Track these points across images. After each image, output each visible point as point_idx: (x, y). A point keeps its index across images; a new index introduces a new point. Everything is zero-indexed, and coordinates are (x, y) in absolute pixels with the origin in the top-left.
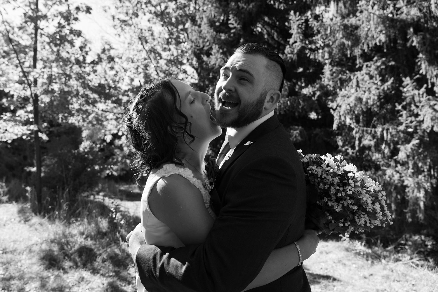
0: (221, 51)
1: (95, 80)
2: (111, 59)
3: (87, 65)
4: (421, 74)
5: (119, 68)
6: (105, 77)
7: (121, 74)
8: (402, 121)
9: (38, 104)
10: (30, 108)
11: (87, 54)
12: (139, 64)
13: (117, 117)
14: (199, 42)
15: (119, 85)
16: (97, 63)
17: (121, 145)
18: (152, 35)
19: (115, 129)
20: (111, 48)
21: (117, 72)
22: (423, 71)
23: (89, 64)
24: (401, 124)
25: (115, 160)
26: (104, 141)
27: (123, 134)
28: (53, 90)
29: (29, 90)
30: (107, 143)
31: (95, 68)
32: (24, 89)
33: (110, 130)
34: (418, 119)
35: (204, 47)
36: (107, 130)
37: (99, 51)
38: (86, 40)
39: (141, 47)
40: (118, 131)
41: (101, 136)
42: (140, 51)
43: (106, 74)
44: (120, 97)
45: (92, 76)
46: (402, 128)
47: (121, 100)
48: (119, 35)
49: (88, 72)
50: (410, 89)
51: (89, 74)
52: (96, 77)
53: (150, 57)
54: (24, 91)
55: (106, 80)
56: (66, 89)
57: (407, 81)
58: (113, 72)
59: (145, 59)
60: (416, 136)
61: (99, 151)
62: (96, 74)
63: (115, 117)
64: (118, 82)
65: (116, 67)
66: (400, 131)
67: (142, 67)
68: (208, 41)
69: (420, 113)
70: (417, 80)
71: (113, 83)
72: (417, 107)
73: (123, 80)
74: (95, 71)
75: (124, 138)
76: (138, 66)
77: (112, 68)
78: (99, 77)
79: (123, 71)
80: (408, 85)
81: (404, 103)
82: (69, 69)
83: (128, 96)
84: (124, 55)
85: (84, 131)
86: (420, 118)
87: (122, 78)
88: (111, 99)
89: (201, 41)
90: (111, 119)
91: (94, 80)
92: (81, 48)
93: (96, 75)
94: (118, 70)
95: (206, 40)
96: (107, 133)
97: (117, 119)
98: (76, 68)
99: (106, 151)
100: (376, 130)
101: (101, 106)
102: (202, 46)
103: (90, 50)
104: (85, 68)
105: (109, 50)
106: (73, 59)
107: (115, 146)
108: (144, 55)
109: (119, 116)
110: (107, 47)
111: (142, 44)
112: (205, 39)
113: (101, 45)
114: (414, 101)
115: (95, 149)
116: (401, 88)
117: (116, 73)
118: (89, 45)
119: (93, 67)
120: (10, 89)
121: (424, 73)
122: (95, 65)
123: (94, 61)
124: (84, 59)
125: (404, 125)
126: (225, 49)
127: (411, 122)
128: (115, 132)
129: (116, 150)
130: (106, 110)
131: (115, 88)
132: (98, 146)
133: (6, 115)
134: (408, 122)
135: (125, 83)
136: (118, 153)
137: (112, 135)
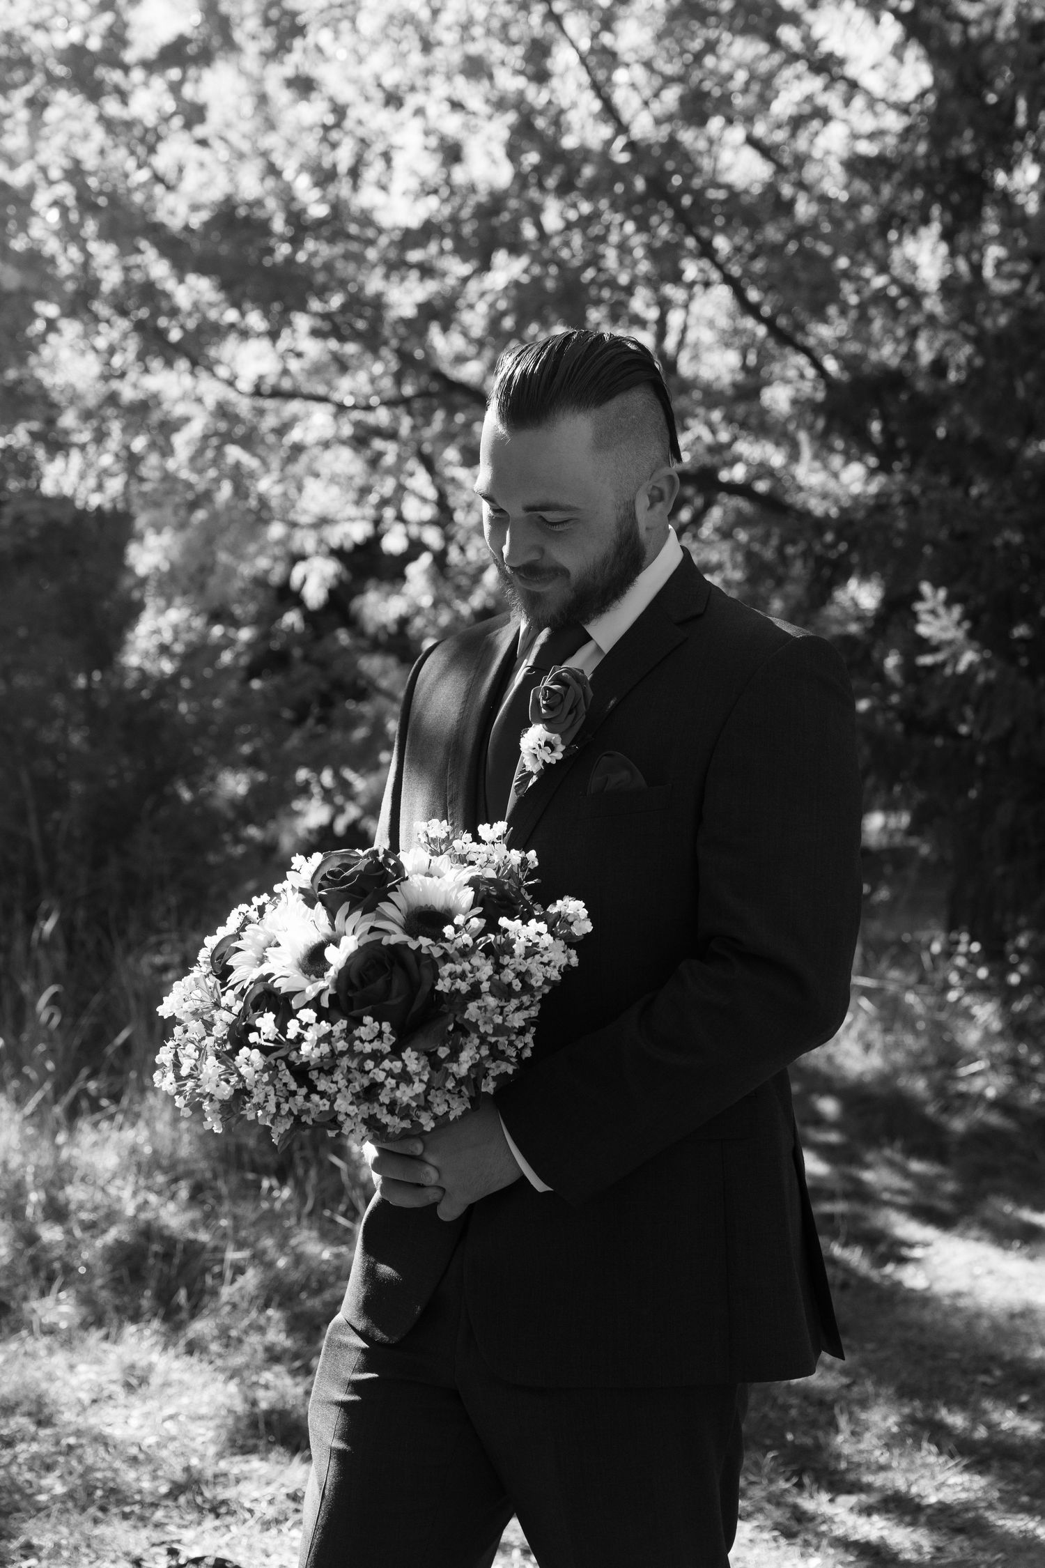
1: (194, 180)
6: (262, 151)
13: (357, 424)
15: (366, 197)
16: (205, 58)
17: (404, 622)
19: (352, 511)
21: (340, 111)
23: (151, 66)
25: (360, 733)
26: (288, 596)
27: (416, 548)
30: (307, 614)
31: (188, 91)
33: (323, 522)
36: (304, 519)
40: (377, 522)
41: (263, 563)
43: (270, 125)
44: (374, 283)
47: (378, 304)
49: (150, 120)
51: (149, 141)
52: (203, 154)
55: (272, 171)
58: (314, 111)
61: (253, 671)
62: (200, 131)
63: (347, 430)
64: (355, 173)
71: (316, 193)
73: (387, 157)
74: (194, 114)
75: (418, 570)
77: (303, 86)
78: (223, 153)
82: (23, 115)
83: (427, 271)
85: (151, 539)
87: (379, 147)
88: (315, 305)
90: (326, 445)
93: (203, 143)
94: (346, 94)
96: (306, 541)
97: (361, 439)
99: (301, 670)
101: (246, 359)
104: (123, 96)
107: (358, 633)
109: (371, 419)
115: (227, 657)
117: (330, 119)
119: (175, 88)
122: (192, 72)
128: (359, 532)
129: (370, 664)
130: (286, 384)
131: (336, 226)
132: (245, 634)
135: (402, 181)
136: (384, 683)
137: (337, 553)
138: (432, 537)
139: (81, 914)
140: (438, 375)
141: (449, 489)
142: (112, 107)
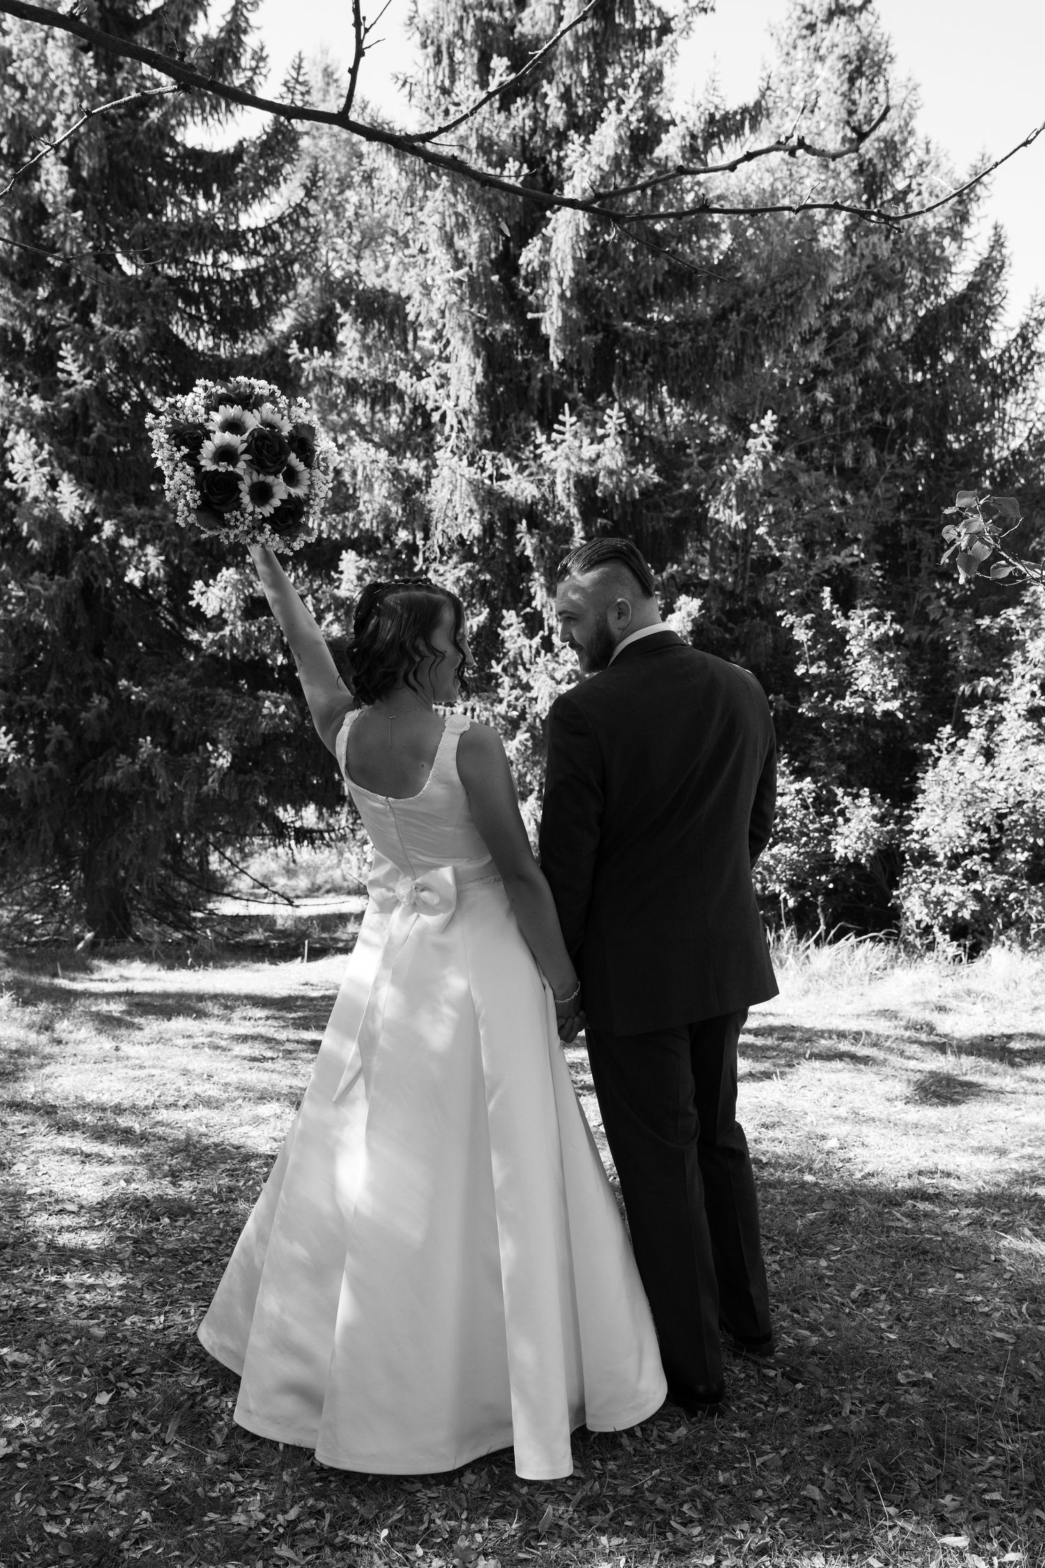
4: (535, 609)
8: (501, 696)
22: (536, 603)
24: (501, 701)
34: (529, 695)
46: (501, 709)
50: (515, 633)
57: (510, 616)
60: (524, 726)
66: (499, 714)
69: (532, 683)
70: (526, 618)
72: (528, 671)
80: (511, 625)
81: (506, 661)
86: (533, 694)
100: (454, 709)
114: (522, 658)
116: (499, 630)
121: (539, 608)
125: (505, 703)
127: (517, 699)
134: (512, 698)
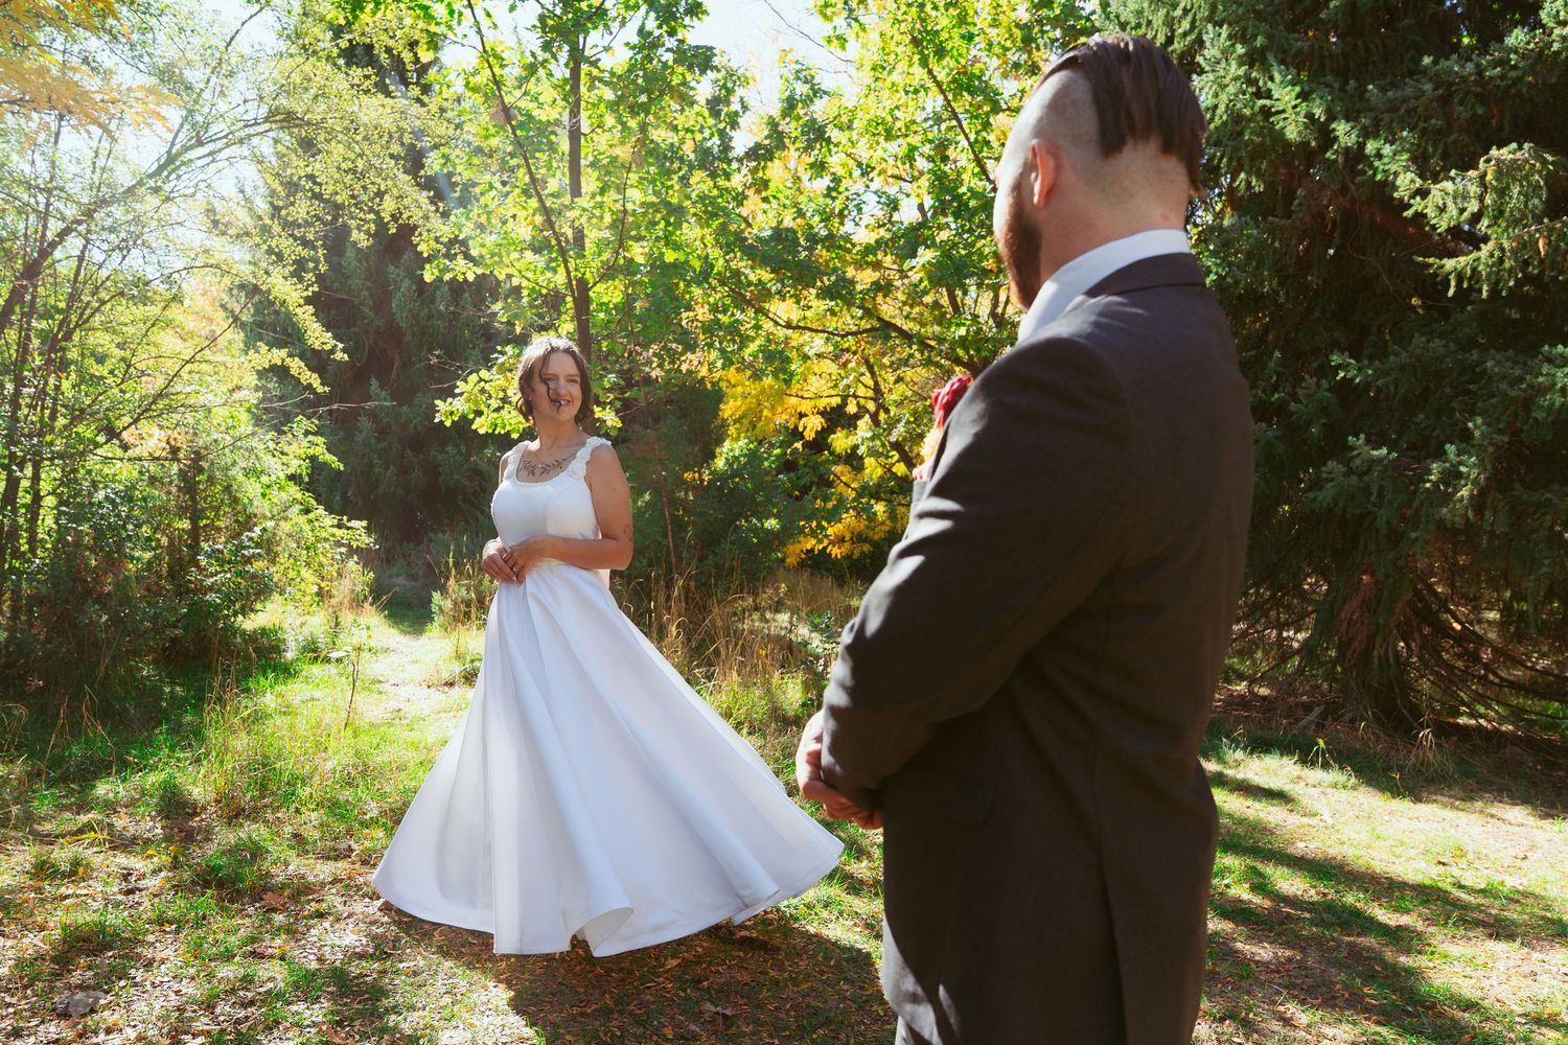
0: (1240, 49)
1: (761, 219)
2: (816, 134)
3: (735, 165)
5: (844, 166)
6: (796, 205)
7: (854, 185)
9: (587, 312)
10: (568, 326)
11: (734, 125)
12: (915, 140)
13: (837, 346)
14: (1149, 23)
15: (846, 228)
16: (769, 155)
17: (855, 449)
18: (962, 20)
19: (831, 392)
20: (817, 92)
21: (837, 180)
23: (742, 160)
25: (834, 502)
26: (796, 434)
27: (862, 411)
28: (630, 261)
29: (561, 270)
30: (807, 445)
31: (760, 173)
32: (548, 268)
33: (816, 397)
35: (1170, 40)
36: (808, 396)
37: (775, 110)
38: (731, 74)
39: (919, 73)
40: (845, 399)
41: (786, 417)
42: (916, 92)
43: (800, 191)
44: (850, 272)
45: (753, 204)
47: (852, 282)
48: (842, 40)
49: (740, 189)
51: (740, 199)
52: (765, 206)
53: (953, 111)
54: (549, 275)
55: (800, 214)
56: (670, 256)
58: (824, 182)
59: (938, 120)
61: (779, 469)
62: (764, 194)
63: (831, 348)
64: (841, 215)
65: (836, 161)
67: (927, 149)
68: (1186, 11)
71: (823, 224)
73: (858, 207)
74: (762, 186)
75: (864, 424)
76: (913, 149)
77: (819, 167)
78: (775, 205)
79: (857, 173)
82: (678, 187)
83: (877, 265)
84: (859, 114)
85: (729, 400)
87: (855, 202)
88: (818, 284)
89: (1158, 18)
90: (819, 356)
91: (760, 217)
92: (714, 105)
93: (765, 200)
94: (840, 172)
95: (1178, 12)
96: (808, 407)
98: (700, 182)
99: (803, 469)
101: (783, 309)
102: (1161, 39)
103: (745, 108)
104: (728, 177)
105: (808, 101)
106: (688, 150)
107: (832, 453)
108: (934, 102)
109: (844, 344)
110: (802, 89)
111: (924, 62)
112: (1175, 6)
113: (780, 84)
115: (766, 464)
117: (833, 185)
118: (740, 92)
119: (754, 171)
120: (510, 271)
122: (763, 163)
123: (758, 146)
124: (726, 147)
126: (1259, 41)
128: (835, 401)
129: (837, 469)
130: (801, 324)
131: (831, 241)
132: (777, 452)
133: (503, 353)
135: (866, 219)
136: (844, 479)
137: (822, 413)
138: (871, 406)
139: (693, 584)
140: (880, 319)
141: (881, 383)
142: (721, 182)
